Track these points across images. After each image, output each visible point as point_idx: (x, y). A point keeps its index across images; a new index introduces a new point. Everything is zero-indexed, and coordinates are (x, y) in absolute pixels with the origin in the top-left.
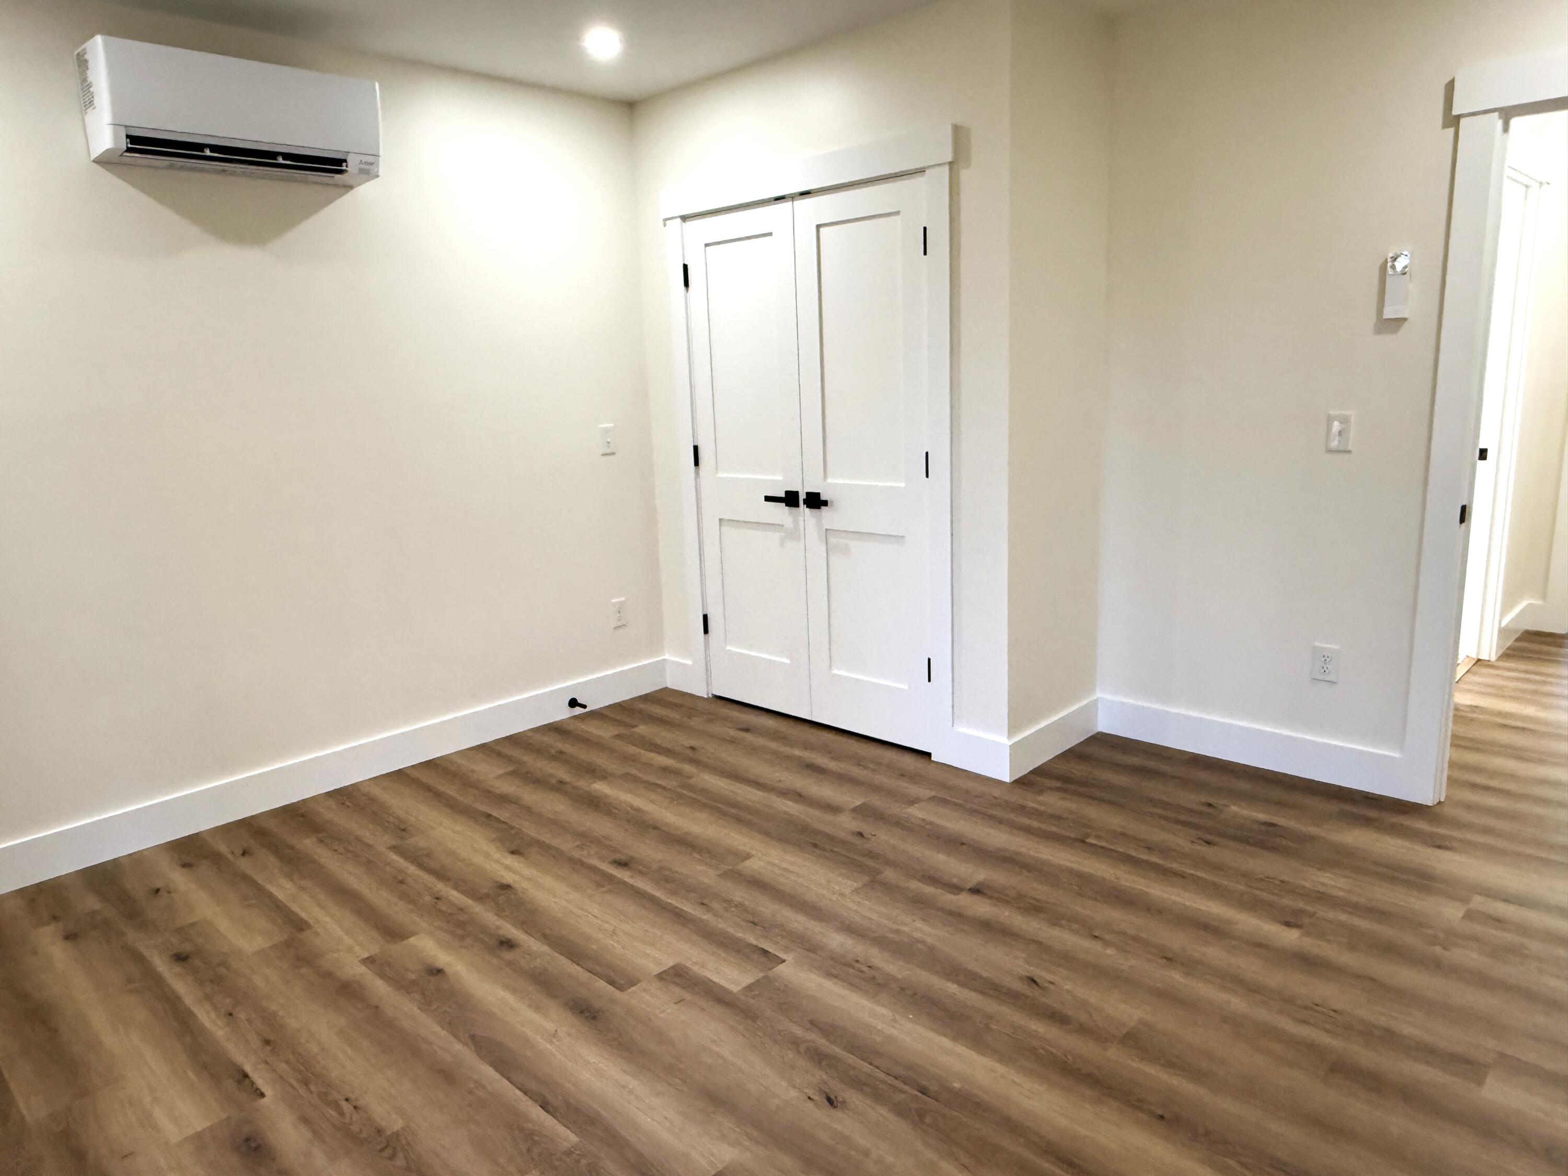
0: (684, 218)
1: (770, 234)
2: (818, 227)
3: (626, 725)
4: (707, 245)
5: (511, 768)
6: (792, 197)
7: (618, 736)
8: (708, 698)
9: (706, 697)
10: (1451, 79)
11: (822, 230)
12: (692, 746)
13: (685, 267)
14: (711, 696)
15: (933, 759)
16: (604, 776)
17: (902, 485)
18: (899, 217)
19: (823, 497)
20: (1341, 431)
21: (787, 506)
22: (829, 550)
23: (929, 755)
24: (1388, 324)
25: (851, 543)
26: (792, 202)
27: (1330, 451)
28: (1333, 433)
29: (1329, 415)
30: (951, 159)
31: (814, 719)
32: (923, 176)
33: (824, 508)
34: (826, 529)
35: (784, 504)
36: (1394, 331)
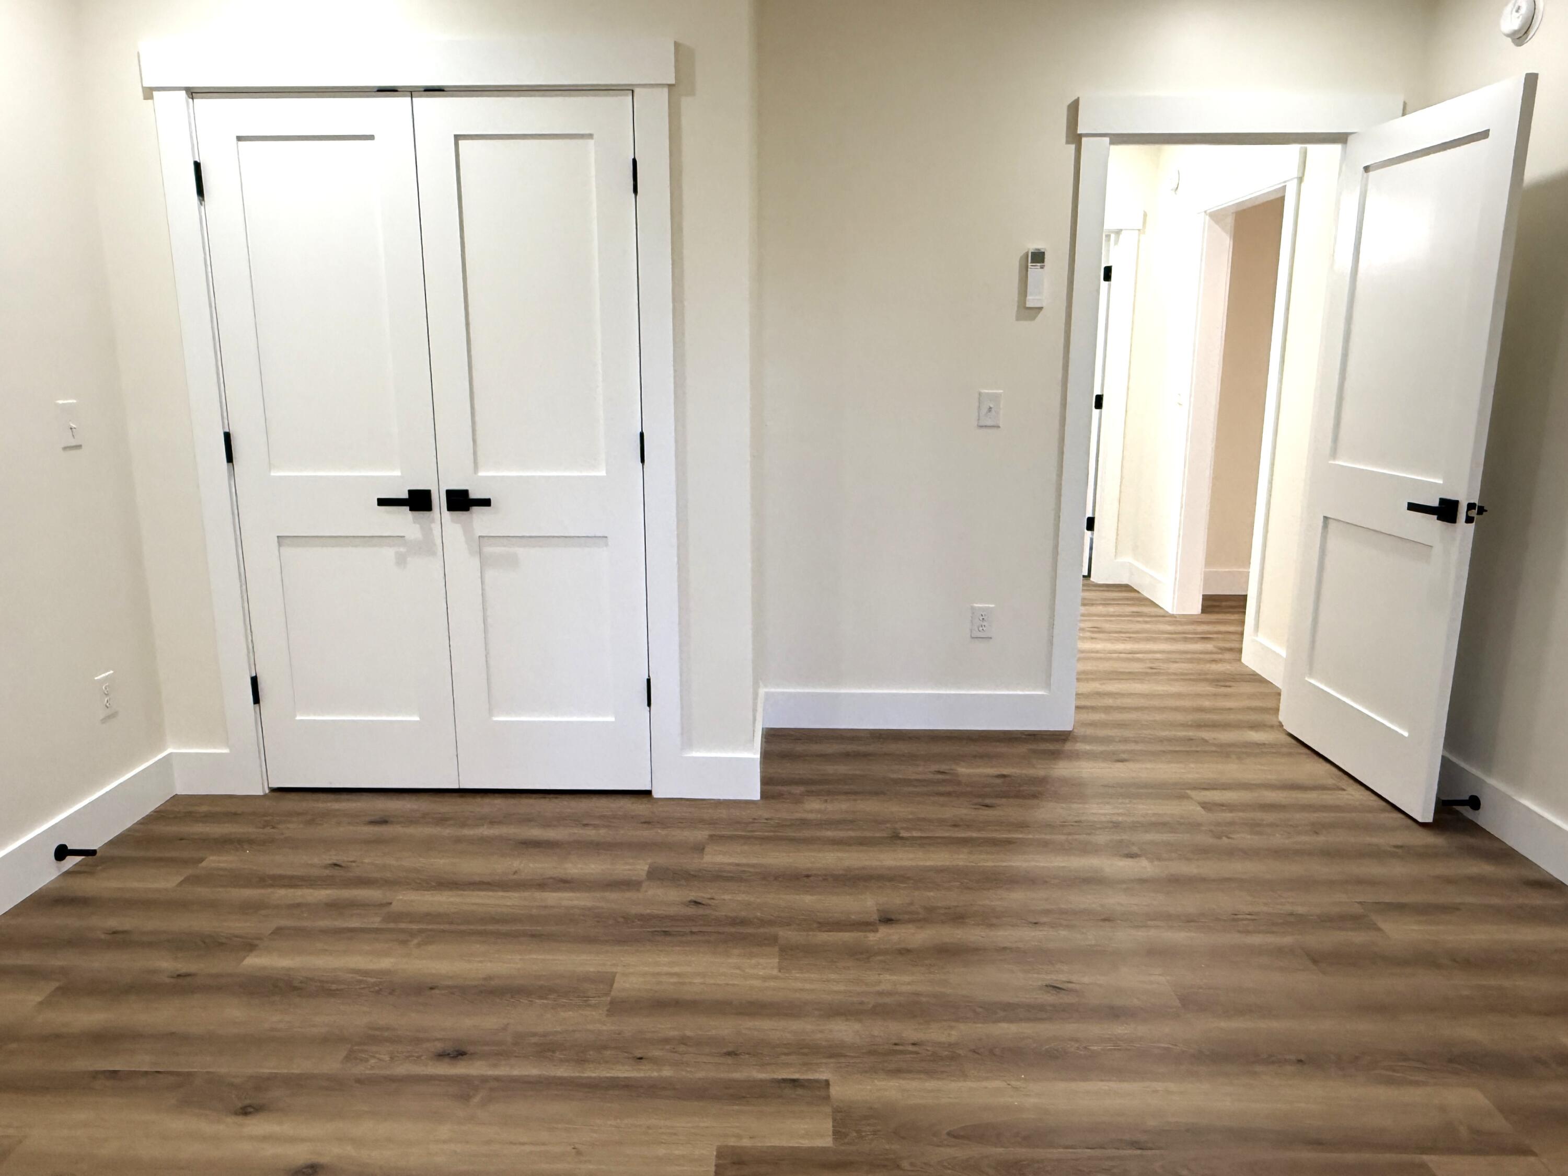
0: (192, 93)
1: (371, 137)
2: (457, 138)
3: (185, 862)
4: (239, 139)
5: (55, 985)
6: (412, 92)
7: (187, 880)
8: (265, 796)
9: (261, 794)
10: (1076, 98)
11: (461, 142)
12: (335, 862)
13: (197, 166)
14: (267, 791)
15: (656, 795)
16: (250, 945)
17: (602, 473)
18: (591, 142)
19: (473, 495)
20: (990, 408)
21: (411, 510)
22: (485, 562)
23: (648, 793)
24: (1028, 312)
25: (521, 551)
26: (410, 98)
27: (982, 427)
28: (984, 410)
29: (980, 394)
30: (673, 82)
31: (462, 787)
32: (627, 95)
33: (475, 510)
34: (479, 537)
35: (408, 508)
36: (1033, 318)
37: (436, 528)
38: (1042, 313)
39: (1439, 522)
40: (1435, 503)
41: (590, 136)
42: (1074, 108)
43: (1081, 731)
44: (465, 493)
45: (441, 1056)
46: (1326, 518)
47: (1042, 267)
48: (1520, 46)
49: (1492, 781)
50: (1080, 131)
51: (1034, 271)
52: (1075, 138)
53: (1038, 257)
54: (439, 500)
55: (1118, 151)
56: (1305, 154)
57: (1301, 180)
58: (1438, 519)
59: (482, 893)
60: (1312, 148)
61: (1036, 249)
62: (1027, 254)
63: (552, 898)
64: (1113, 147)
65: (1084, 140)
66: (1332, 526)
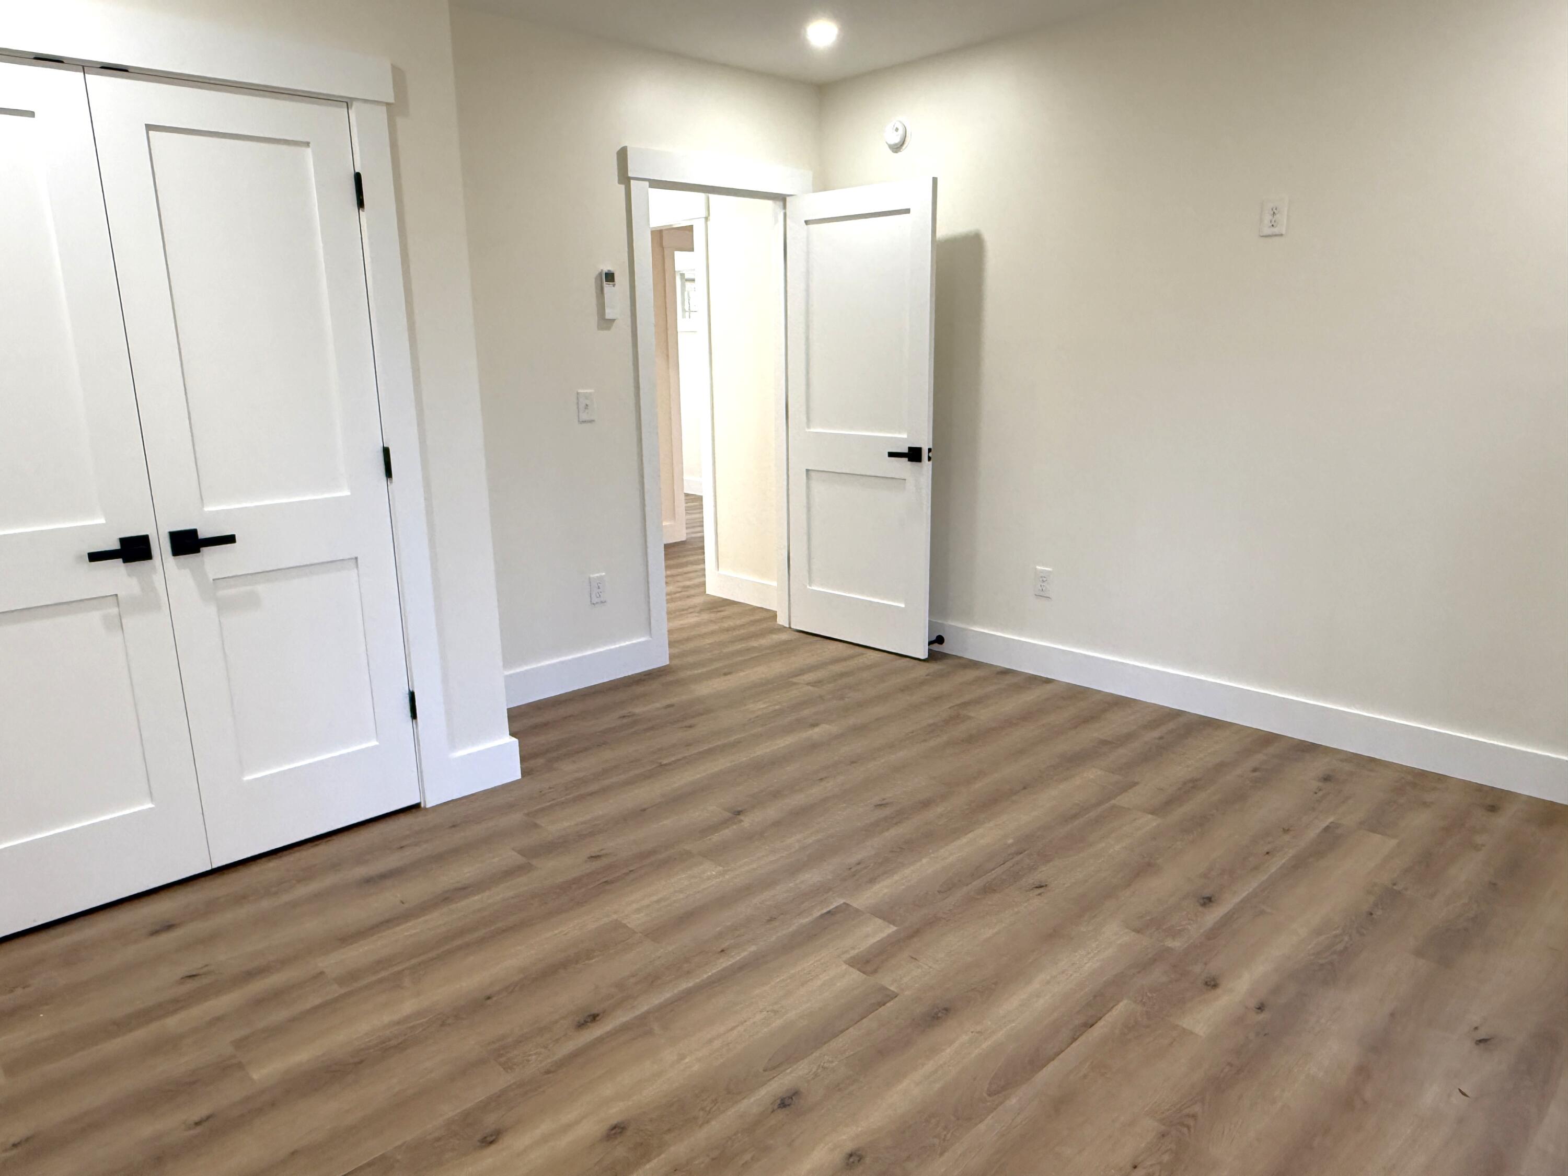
1: (31, 114)
2: (148, 127)
6: (84, 66)
10: (625, 145)
11: (153, 134)
17: (346, 493)
18: (309, 152)
19: (202, 534)
20: (587, 405)
21: (125, 561)
22: (224, 607)
23: (416, 807)
24: (605, 323)
25: (261, 589)
26: (82, 74)
27: (584, 422)
28: (582, 406)
29: (578, 393)
30: (392, 100)
31: (215, 866)
32: (341, 107)
33: (205, 550)
34: (214, 580)
35: (120, 560)
36: (609, 328)
37: (158, 579)
38: (615, 324)
39: (909, 463)
40: (906, 451)
41: (307, 144)
42: (622, 155)
43: (677, 662)
44: (194, 532)
45: (581, 1025)
46: (807, 471)
47: (614, 285)
48: (897, 153)
49: (951, 623)
50: (630, 175)
51: (607, 287)
52: (625, 179)
53: (610, 277)
54: (161, 546)
55: (654, 193)
56: (708, 199)
57: (707, 219)
58: (909, 460)
59: (398, 929)
60: (713, 197)
61: (609, 271)
62: (600, 274)
63: (474, 902)
64: (650, 190)
65: (632, 182)
66: (813, 474)
